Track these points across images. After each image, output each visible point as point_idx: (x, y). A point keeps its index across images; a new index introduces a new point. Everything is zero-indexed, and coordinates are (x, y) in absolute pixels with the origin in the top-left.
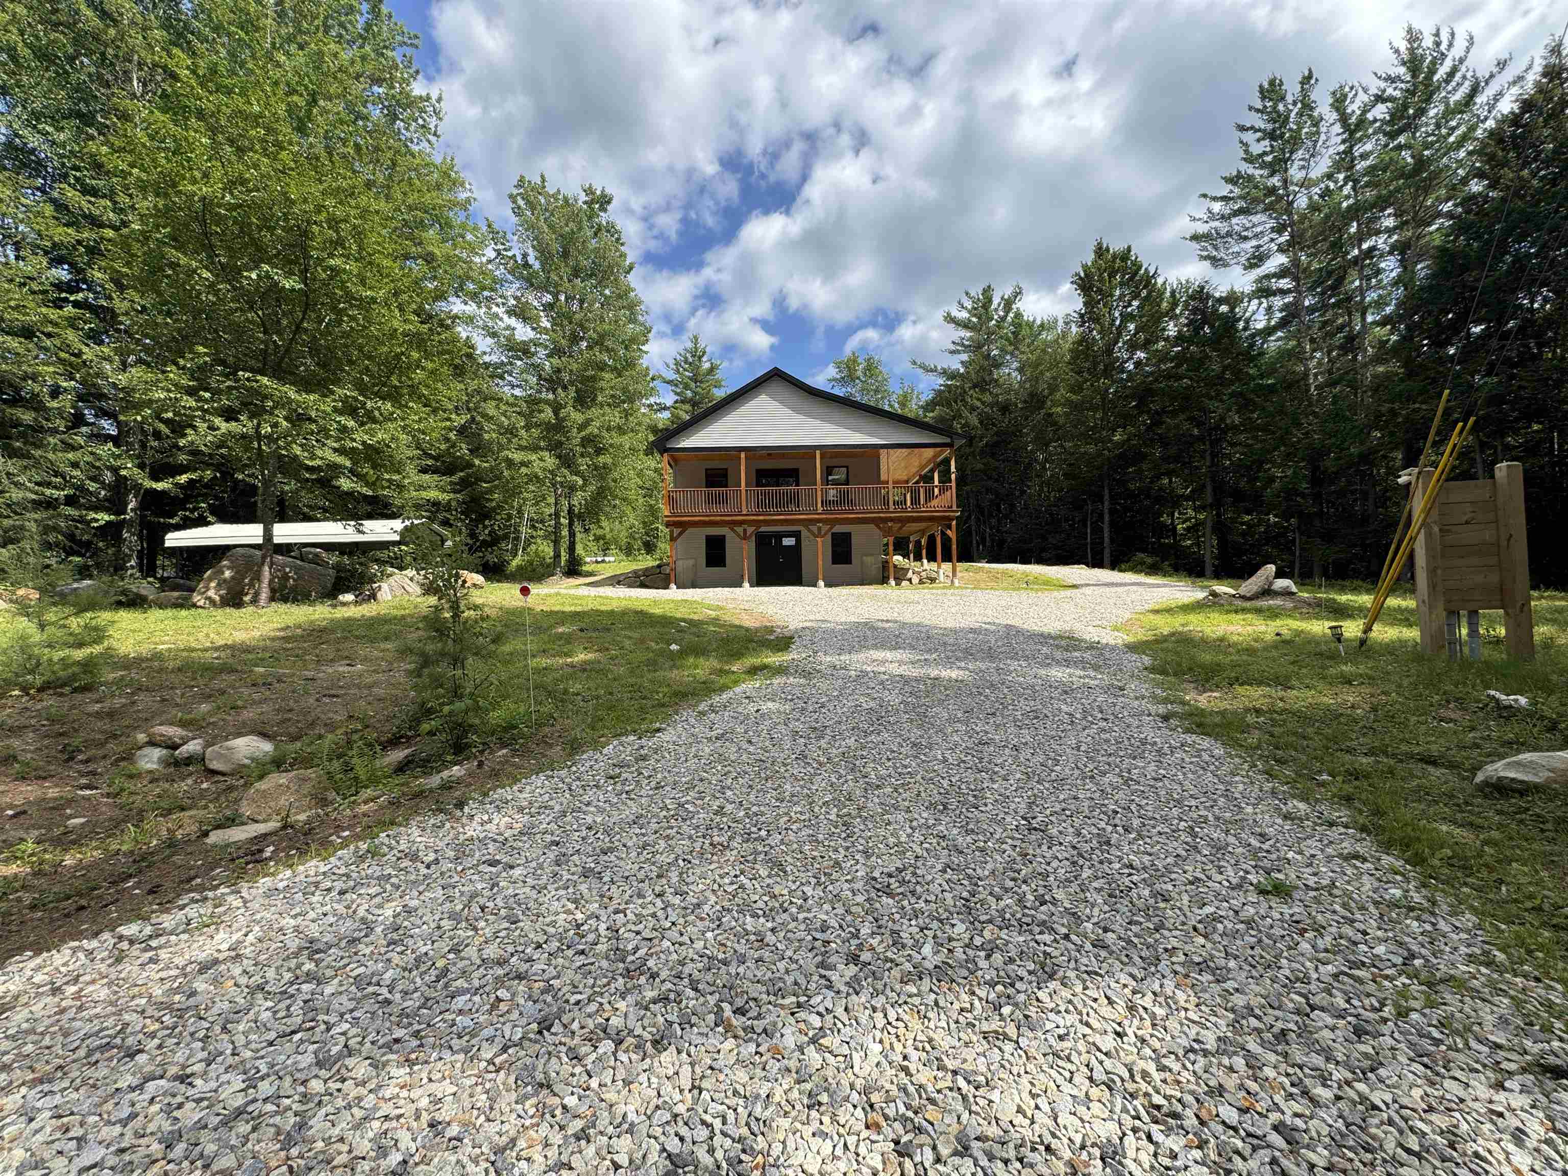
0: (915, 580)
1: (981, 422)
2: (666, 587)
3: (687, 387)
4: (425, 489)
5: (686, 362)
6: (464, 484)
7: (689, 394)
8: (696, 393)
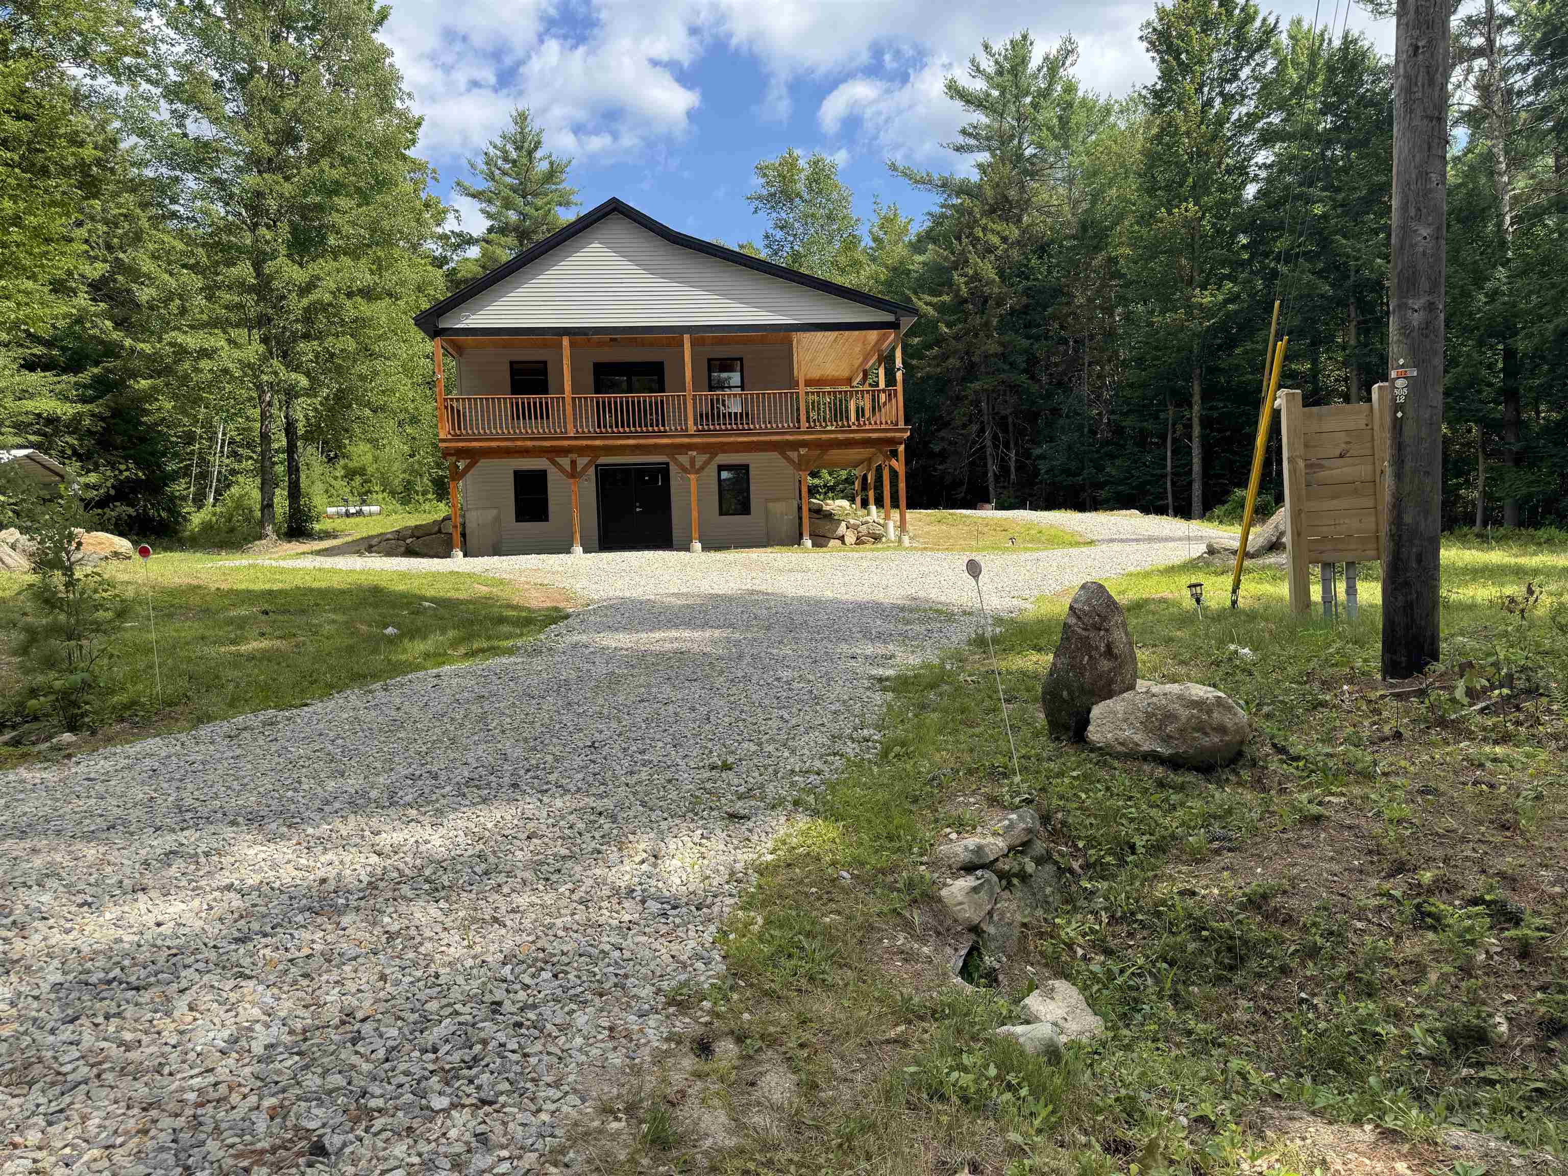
0: (850, 538)
1: (1001, 273)
2: (447, 555)
3: (508, 204)
4: (32, 396)
5: (506, 159)
6: (102, 386)
7: (513, 216)
8: (524, 216)
